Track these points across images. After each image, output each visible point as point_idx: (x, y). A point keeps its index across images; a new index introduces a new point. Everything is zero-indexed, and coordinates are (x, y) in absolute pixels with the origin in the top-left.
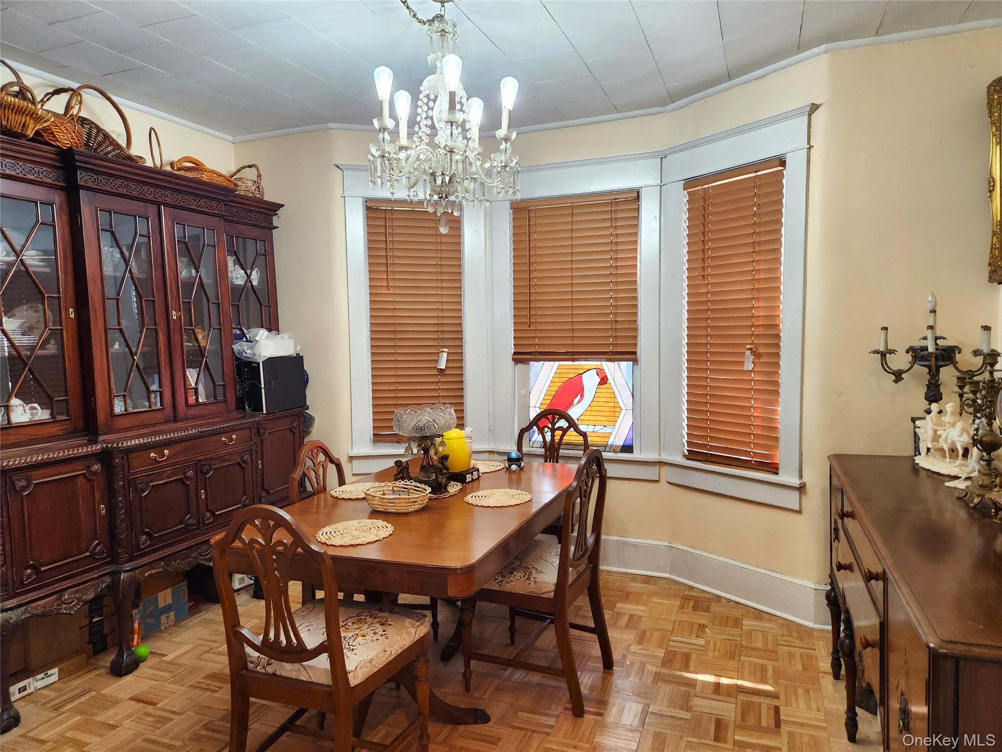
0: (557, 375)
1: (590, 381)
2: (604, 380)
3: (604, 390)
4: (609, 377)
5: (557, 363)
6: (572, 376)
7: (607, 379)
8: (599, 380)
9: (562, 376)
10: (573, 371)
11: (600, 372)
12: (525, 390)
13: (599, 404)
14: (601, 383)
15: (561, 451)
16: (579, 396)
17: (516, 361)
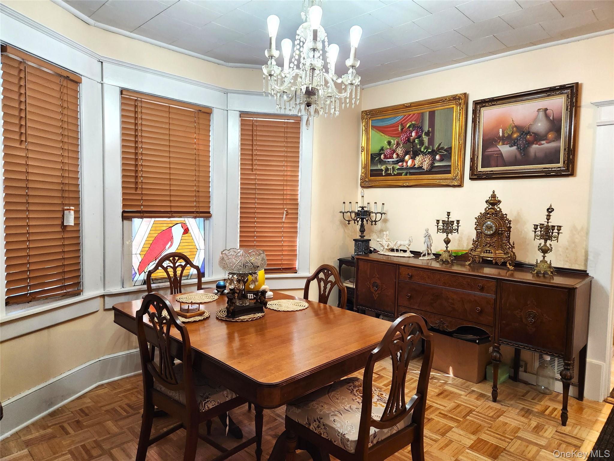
0: (153, 229)
1: (177, 231)
2: (186, 231)
3: (186, 238)
4: (189, 228)
5: (153, 219)
6: (164, 228)
7: (188, 230)
8: (182, 231)
9: (158, 229)
10: (165, 225)
11: (184, 225)
12: (129, 241)
13: (184, 247)
14: (184, 233)
15: (182, 282)
16: (170, 243)
17: (124, 218)
